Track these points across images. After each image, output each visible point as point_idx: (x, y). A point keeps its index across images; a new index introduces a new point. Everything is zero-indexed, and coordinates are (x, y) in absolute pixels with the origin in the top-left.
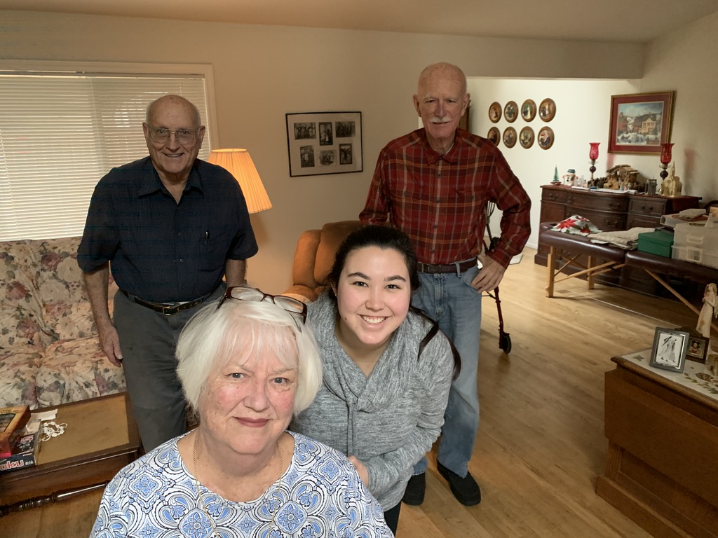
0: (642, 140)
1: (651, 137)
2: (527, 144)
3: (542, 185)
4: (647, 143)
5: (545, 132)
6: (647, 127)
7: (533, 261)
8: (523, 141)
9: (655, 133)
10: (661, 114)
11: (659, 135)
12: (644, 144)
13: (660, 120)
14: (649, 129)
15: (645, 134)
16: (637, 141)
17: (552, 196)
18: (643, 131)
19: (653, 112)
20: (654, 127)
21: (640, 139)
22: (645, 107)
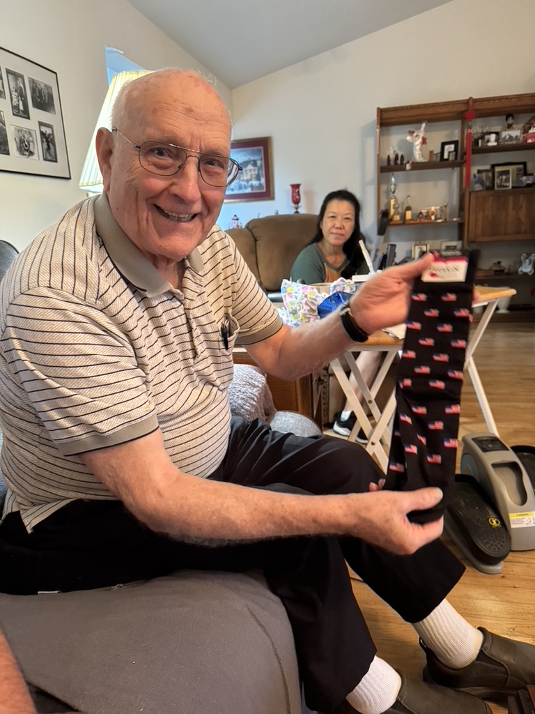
0: (246, 187)
1: (255, 183)
4: (252, 189)
6: (249, 174)
9: (258, 178)
10: (261, 159)
11: (263, 180)
12: (249, 191)
13: (262, 165)
14: (251, 175)
15: (248, 181)
16: (240, 188)
18: (245, 178)
19: (252, 158)
20: (256, 172)
21: (243, 186)
22: (245, 153)
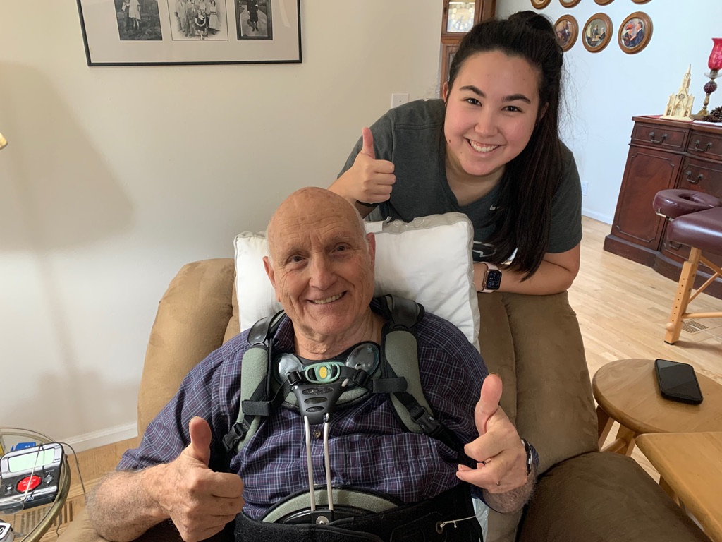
2: (596, 45)
3: (636, 116)
5: (636, 21)
7: (602, 245)
8: (589, 38)
17: (653, 138)
